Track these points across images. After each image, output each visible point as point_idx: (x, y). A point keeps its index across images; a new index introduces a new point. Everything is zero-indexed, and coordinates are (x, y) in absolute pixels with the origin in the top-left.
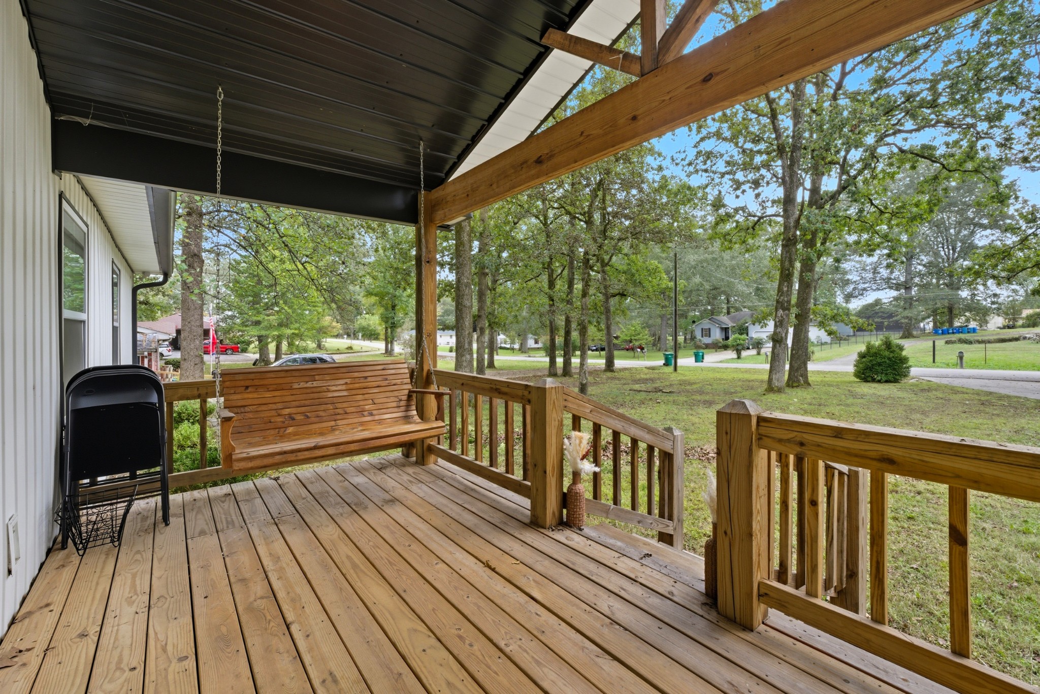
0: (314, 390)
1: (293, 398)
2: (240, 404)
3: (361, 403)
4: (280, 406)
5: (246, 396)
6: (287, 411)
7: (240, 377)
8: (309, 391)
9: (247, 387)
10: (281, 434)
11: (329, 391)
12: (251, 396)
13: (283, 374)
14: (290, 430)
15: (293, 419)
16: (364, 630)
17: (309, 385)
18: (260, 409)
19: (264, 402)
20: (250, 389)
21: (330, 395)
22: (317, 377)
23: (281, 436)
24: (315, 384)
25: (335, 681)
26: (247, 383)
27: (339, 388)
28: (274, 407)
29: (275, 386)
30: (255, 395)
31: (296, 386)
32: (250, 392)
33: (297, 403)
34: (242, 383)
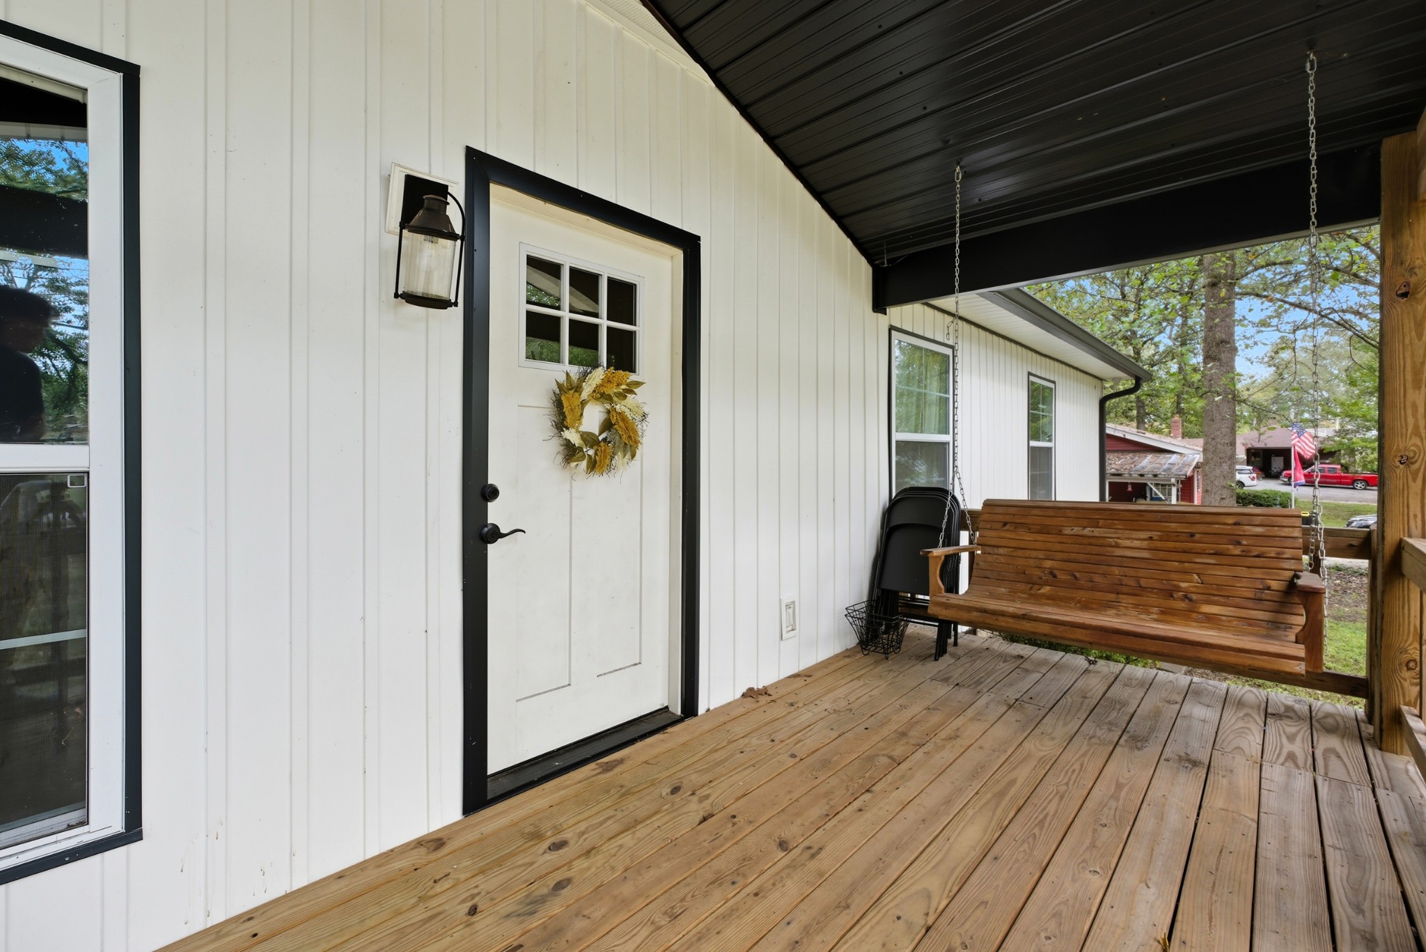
0: (1093, 541)
1: (1058, 547)
2: (993, 543)
3: (1174, 576)
4: (1041, 555)
5: (1003, 534)
6: (1048, 564)
7: (1001, 510)
8: (1086, 541)
9: (1005, 524)
10: (1033, 592)
11: (1117, 546)
12: (1008, 535)
13: (1051, 513)
14: (1046, 590)
15: (1055, 576)
16: (897, 848)
17: (1087, 531)
18: (1014, 554)
19: (1022, 546)
20: (1007, 527)
21: (1118, 552)
22: (1101, 523)
23: (1031, 595)
24: (1097, 532)
25: (813, 856)
26: (1007, 519)
27: (1137, 543)
28: (1034, 554)
29: (1039, 527)
30: (1013, 536)
31: (1067, 531)
32: (1008, 530)
33: (1065, 556)
34: (1001, 518)
